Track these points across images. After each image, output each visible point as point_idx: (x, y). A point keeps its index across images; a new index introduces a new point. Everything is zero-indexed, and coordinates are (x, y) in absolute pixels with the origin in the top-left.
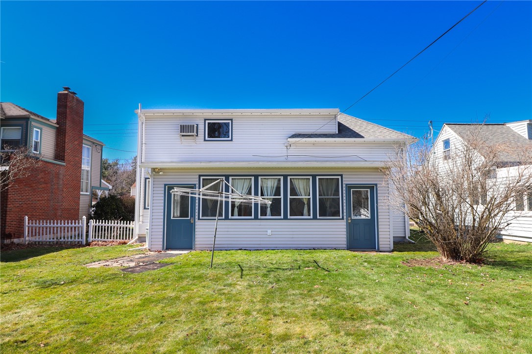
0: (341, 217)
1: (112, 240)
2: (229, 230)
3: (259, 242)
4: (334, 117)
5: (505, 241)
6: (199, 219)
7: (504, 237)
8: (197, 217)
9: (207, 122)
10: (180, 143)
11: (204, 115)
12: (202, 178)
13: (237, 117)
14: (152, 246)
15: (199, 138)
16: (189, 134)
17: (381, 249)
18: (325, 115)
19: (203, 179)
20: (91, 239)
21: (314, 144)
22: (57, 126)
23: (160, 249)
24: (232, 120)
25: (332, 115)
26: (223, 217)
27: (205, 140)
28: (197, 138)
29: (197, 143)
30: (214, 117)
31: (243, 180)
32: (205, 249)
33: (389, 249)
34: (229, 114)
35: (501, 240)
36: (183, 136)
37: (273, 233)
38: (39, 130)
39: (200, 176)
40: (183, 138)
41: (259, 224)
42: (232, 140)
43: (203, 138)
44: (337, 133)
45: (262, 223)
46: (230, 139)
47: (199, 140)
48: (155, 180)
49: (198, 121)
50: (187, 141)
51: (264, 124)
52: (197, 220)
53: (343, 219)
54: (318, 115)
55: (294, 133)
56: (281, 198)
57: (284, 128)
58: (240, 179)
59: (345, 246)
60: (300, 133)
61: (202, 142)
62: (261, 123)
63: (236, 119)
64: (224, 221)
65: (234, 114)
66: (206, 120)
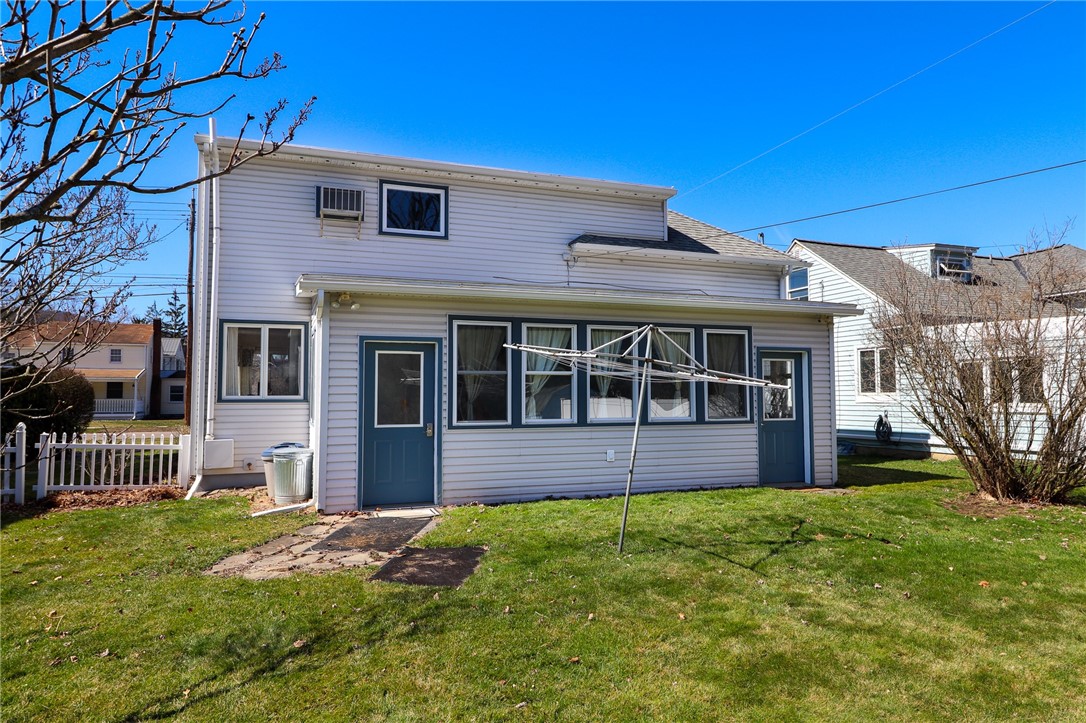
0: (749, 418)
1: (112, 486)
2: (523, 451)
3: (588, 479)
4: (660, 204)
5: (934, 456)
6: (451, 427)
7: (933, 449)
8: (445, 422)
9: (386, 187)
10: (316, 233)
11: (379, 171)
12: (456, 323)
13: (459, 183)
14: (330, 502)
15: (366, 225)
16: (348, 213)
17: (817, 482)
18: (643, 199)
19: (459, 327)
20: (45, 486)
21: (622, 260)
23: (351, 508)
24: (446, 189)
25: (657, 201)
26: (509, 422)
27: (381, 232)
28: (361, 224)
29: (361, 237)
31: (550, 332)
32: (466, 500)
33: (829, 482)
34: (443, 174)
35: (928, 455)
36: (327, 217)
37: (619, 456)
39: (452, 318)
40: (327, 221)
41: (588, 435)
42: (446, 237)
43: (377, 226)
44: (666, 239)
45: (594, 435)
46: (442, 233)
47: (365, 231)
48: (334, 324)
49: (363, 184)
50: (336, 232)
52: (444, 430)
53: (751, 421)
55: (581, 233)
56: (632, 376)
57: (562, 220)
58: (543, 329)
59: (756, 479)
60: (594, 233)
61: (370, 237)
62: (514, 205)
63: (456, 188)
64: (510, 430)
65: (454, 175)
66: (382, 182)
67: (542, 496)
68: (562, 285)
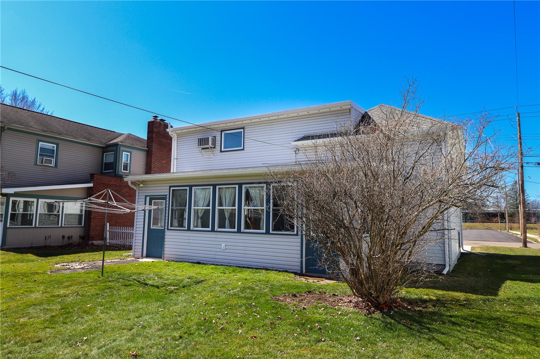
0: (295, 233)
2: (190, 241)
3: (214, 256)
6: (168, 229)
8: (166, 227)
9: (223, 133)
10: (202, 155)
11: (220, 127)
12: (172, 188)
13: (248, 124)
15: (217, 149)
19: (172, 190)
22: (147, 149)
23: (140, 256)
24: (243, 128)
26: (186, 228)
27: (221, 151)
28: (214, 150)
29: (215, 154)
30: (227, 127)
32: (171, 259)
34: (240, 123)
36: (203, 149)
37: (227, 247)
38: (129, 154)
40: (203, 151)
41: (215, 236)
42: (244, 149)
43: (219, 149)
45: (218, 236)
46: (242, 148)
47: (216, 152)
48: (139, 191)
49: (216, 133)
50: (207, 154)
51: (273, 129)
52: (166, 230)
53: (297, 235)
54: (329, 112)
56: (235, 209)
57: (293, 131)
58: (202, 189)
59: (299, 268)
60: (309, 135)
61: (218, 154)
62: (271, 129)
63: (248, 127)
64: (186, 232)
65: (244, 122)
66: (222, 131)
67: (196, 261)
68: (292, 164)
